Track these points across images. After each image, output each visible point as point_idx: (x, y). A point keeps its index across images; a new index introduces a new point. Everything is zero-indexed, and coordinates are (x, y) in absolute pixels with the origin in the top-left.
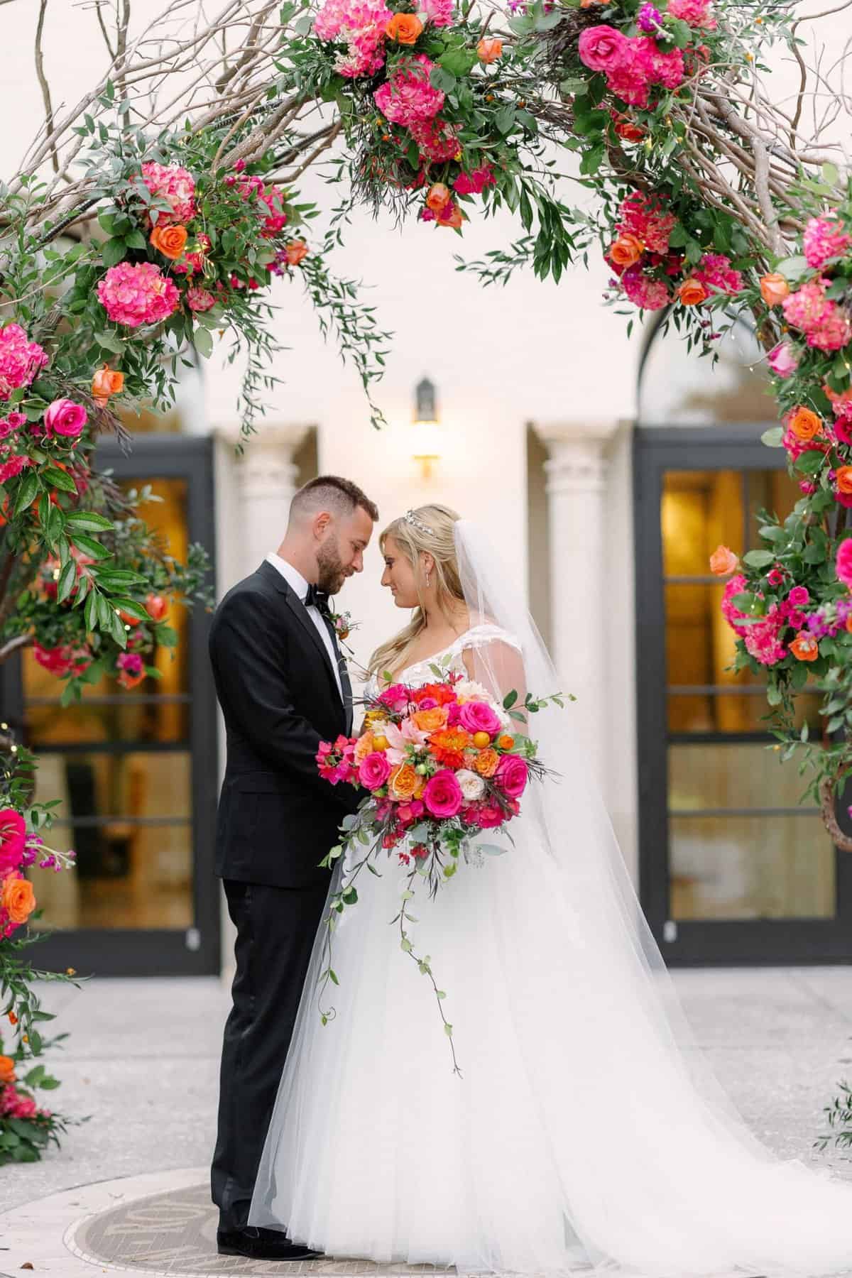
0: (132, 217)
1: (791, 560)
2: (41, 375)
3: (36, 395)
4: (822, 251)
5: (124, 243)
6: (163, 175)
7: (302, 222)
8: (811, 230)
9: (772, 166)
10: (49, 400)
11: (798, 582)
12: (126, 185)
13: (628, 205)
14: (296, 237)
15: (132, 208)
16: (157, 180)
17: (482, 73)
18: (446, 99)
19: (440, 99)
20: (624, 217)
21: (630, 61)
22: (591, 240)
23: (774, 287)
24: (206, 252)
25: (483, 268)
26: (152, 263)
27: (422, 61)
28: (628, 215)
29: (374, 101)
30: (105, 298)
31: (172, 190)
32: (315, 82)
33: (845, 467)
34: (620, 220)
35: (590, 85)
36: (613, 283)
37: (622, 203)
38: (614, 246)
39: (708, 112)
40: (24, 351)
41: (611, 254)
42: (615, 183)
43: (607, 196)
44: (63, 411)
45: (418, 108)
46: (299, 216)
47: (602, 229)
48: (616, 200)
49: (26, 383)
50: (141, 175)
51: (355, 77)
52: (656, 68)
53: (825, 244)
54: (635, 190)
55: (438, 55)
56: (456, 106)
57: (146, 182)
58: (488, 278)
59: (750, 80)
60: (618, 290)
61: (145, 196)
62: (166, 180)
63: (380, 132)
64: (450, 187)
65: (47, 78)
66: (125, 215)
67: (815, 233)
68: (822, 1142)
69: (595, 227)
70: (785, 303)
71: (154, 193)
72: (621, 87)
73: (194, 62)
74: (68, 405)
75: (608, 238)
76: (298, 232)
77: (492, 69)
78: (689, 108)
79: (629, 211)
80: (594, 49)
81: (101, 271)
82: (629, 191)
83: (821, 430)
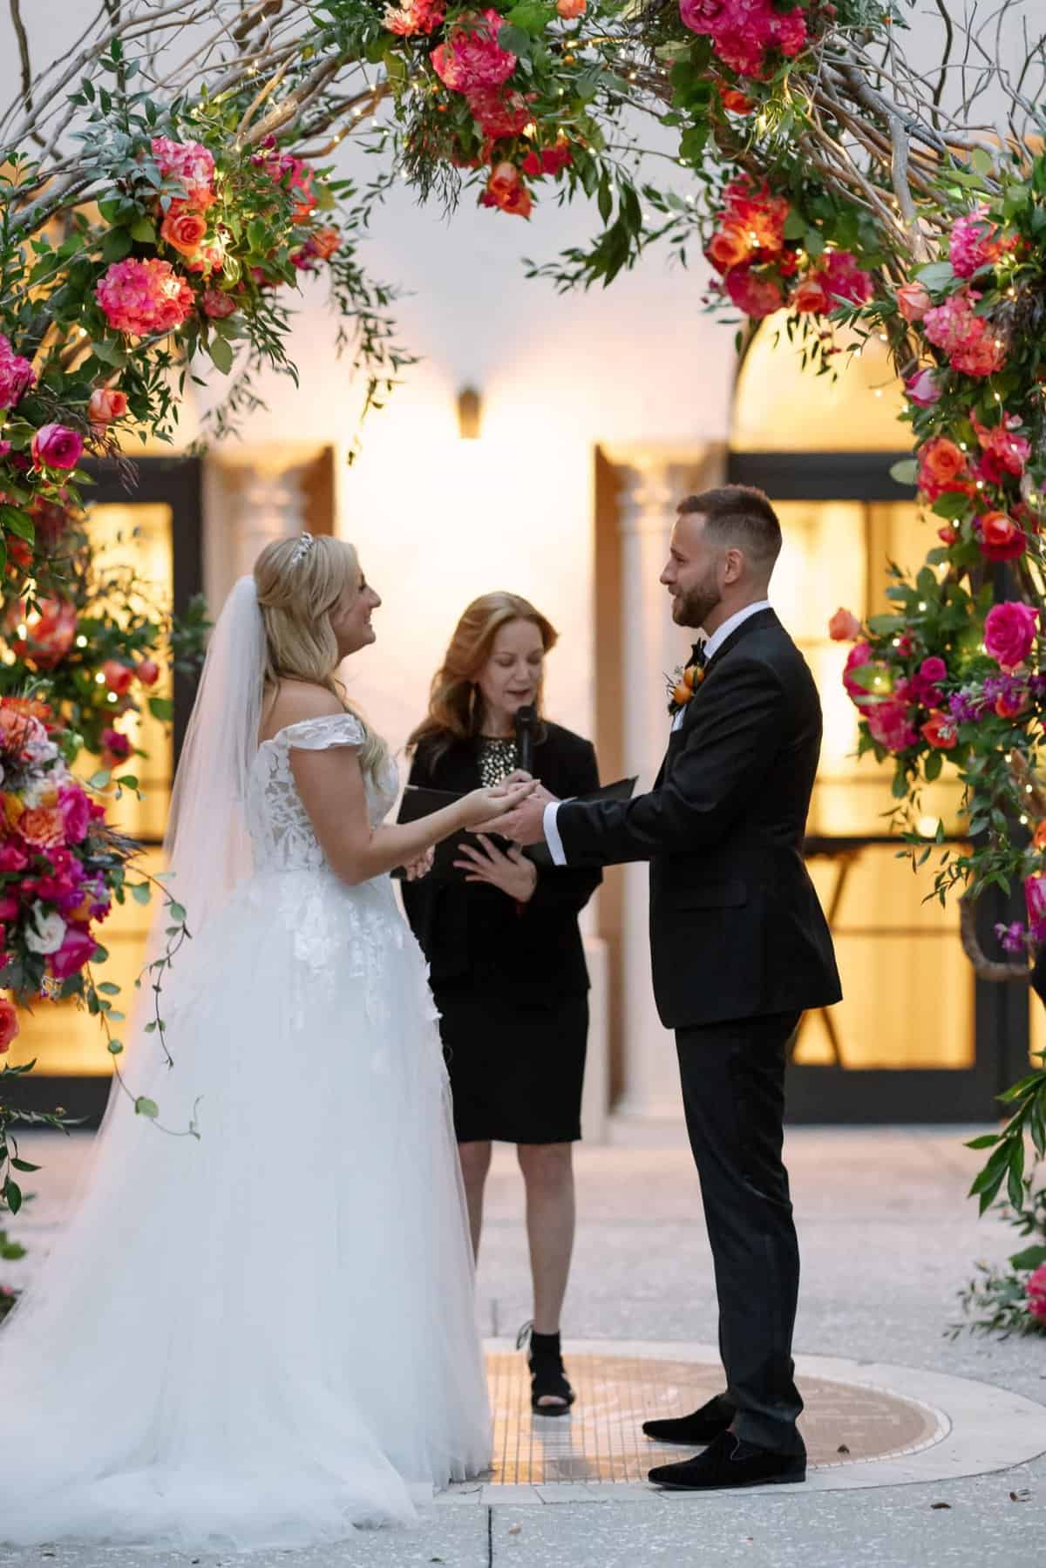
0: (138, 203)
1: (925, 624)
2: (27, 394)
3: (21, 418)
4: (971, 257)
5: (128, 234)
6: (177, 153)
7: (336, 206)
8: (958, 232)
9: (912, 150)
10: (38, 425)
11: (933, 652)
12: (133, 165)
13: (734, 190)
14: (328, 225)
15: (139, 193)
16: (169, 159)
17: (560, 28)
18: (518, 64)
19: (511, 64)
20: (728, 204)
21: (741, 22)
22: (688, 234)
23: (913, 297)
24: (228, 246)
25: (558, 271)
26: (161, 259)
27: (490, 16)
28: (734, 202)
29: (431, 62)
30: (105, 301)
31: (188, 172)
32: (359, 40)
33: (993, 514)
34: (723, 208)
35: (693, 49)
36: (713, 285)
37: (726, 187)
38: (715, 241)
39: (835, 82)
40: (8, 367)
41: (712, 250)
42: (717, 163)
43: (707, 178)
44: (54, 438)
45: (484, 74)
46: (332, 198)
47: (702, 218)
48: (719, 182)
49: (10, 404)
50: (150, 153)
51: (408, 34)
52: (773, 30)
53: (974, 248)
54: (742, 171)
55: (508, 9)
56: (529, 71)
57: (157, 162)
58: (565, 283)
59: (885, 39)
60: (719, 292)
61: (154, 178)
62: (180, 160)
63: (436, 101)
64: (519, 168)
65: (24, 23)
66: (130, 202)
67: (962, 235)
68: (953, 1332)
69: (693, 216)
70: (927, 318)
71: (165, 175)
72: (731, 53)
73: (212, 13)
74: (61, 432)
75: (708, 230)
76: (330, 218)
77: (572, 24)
78: (813, 77)
79: (736, 197)
80: (698, 7)
81: (100, 268)
82: (736, 172)
83: (965, 467)
